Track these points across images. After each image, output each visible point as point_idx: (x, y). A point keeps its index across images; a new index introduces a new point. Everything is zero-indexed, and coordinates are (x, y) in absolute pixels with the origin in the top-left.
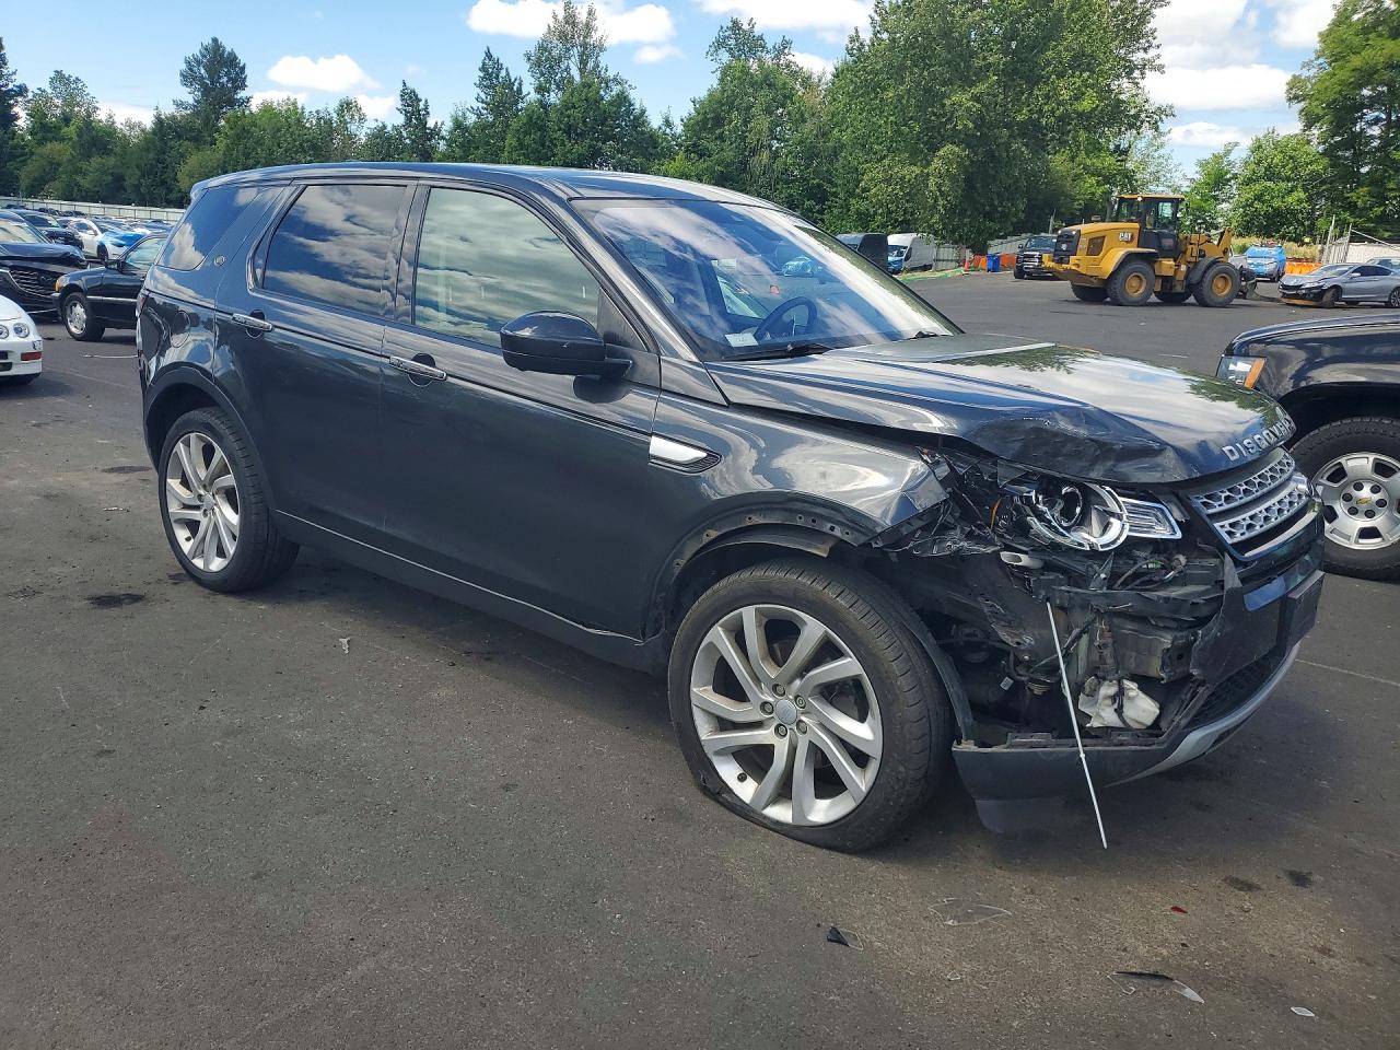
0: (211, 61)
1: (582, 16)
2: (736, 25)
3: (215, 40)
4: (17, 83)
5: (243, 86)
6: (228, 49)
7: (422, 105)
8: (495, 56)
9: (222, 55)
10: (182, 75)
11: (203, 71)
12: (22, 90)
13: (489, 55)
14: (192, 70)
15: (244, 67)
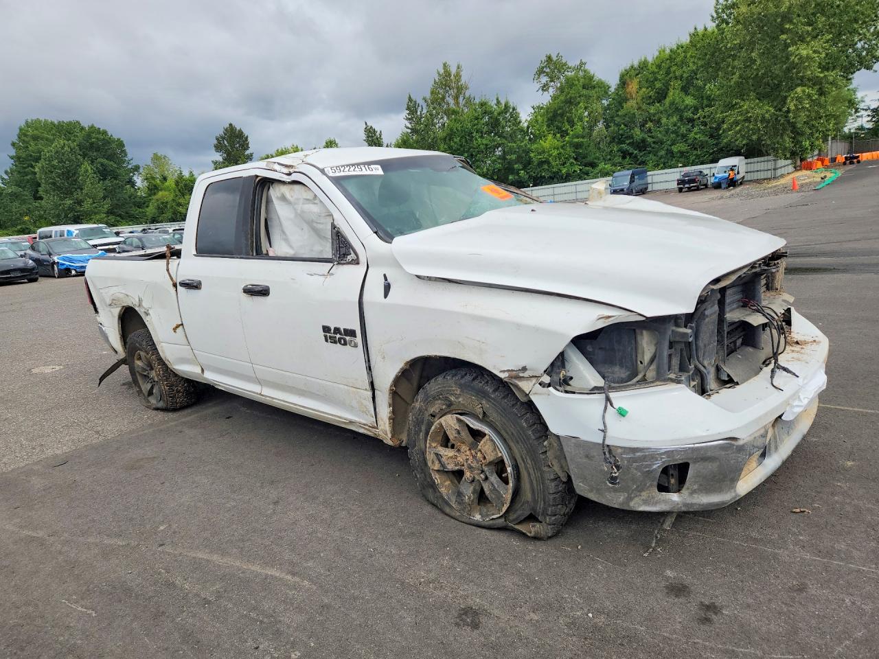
0: (230, 137)
1: (453, 70)
2: (549, 58)
3: (231, 125)
4: (134, 164)
5: (248, 148)
6: (238, 129)
7: (378, 134)
8: (414, 99)
9: (234, 133)
10: (215, 146)
11: (226, 142)
12: (137, 168)
13: (410, 99)
14: (220, 143)
15: (247, 137)
